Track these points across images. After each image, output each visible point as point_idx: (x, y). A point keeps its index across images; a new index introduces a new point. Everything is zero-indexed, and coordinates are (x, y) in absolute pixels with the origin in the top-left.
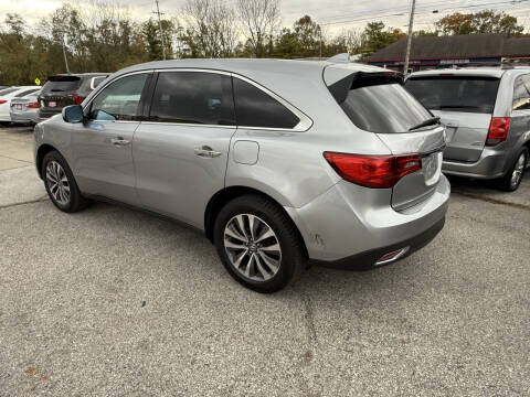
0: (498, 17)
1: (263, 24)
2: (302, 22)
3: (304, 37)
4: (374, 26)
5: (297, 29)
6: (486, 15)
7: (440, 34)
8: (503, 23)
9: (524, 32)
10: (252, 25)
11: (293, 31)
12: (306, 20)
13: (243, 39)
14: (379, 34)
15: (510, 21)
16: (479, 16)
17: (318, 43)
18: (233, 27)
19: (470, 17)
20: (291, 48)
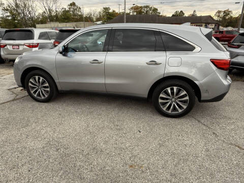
0: (151, 8)
1: (51, 5)
2: (71, 5)
3: (73, 12)
4: (106, 9)
5: (70, 8)
6: (147, 7)
7: (131, 14)
8: (153, 11)
9: (161, 14)
10: (45, 5)
11: (67, 9)
12: (73, 4)
13: (41, 11)
14: (108, 12)
15: (155, 10)
16: (145, 7)
17: (80, 15)
18: (34, 5)
19: (141, 7)
20: (68, 17)
